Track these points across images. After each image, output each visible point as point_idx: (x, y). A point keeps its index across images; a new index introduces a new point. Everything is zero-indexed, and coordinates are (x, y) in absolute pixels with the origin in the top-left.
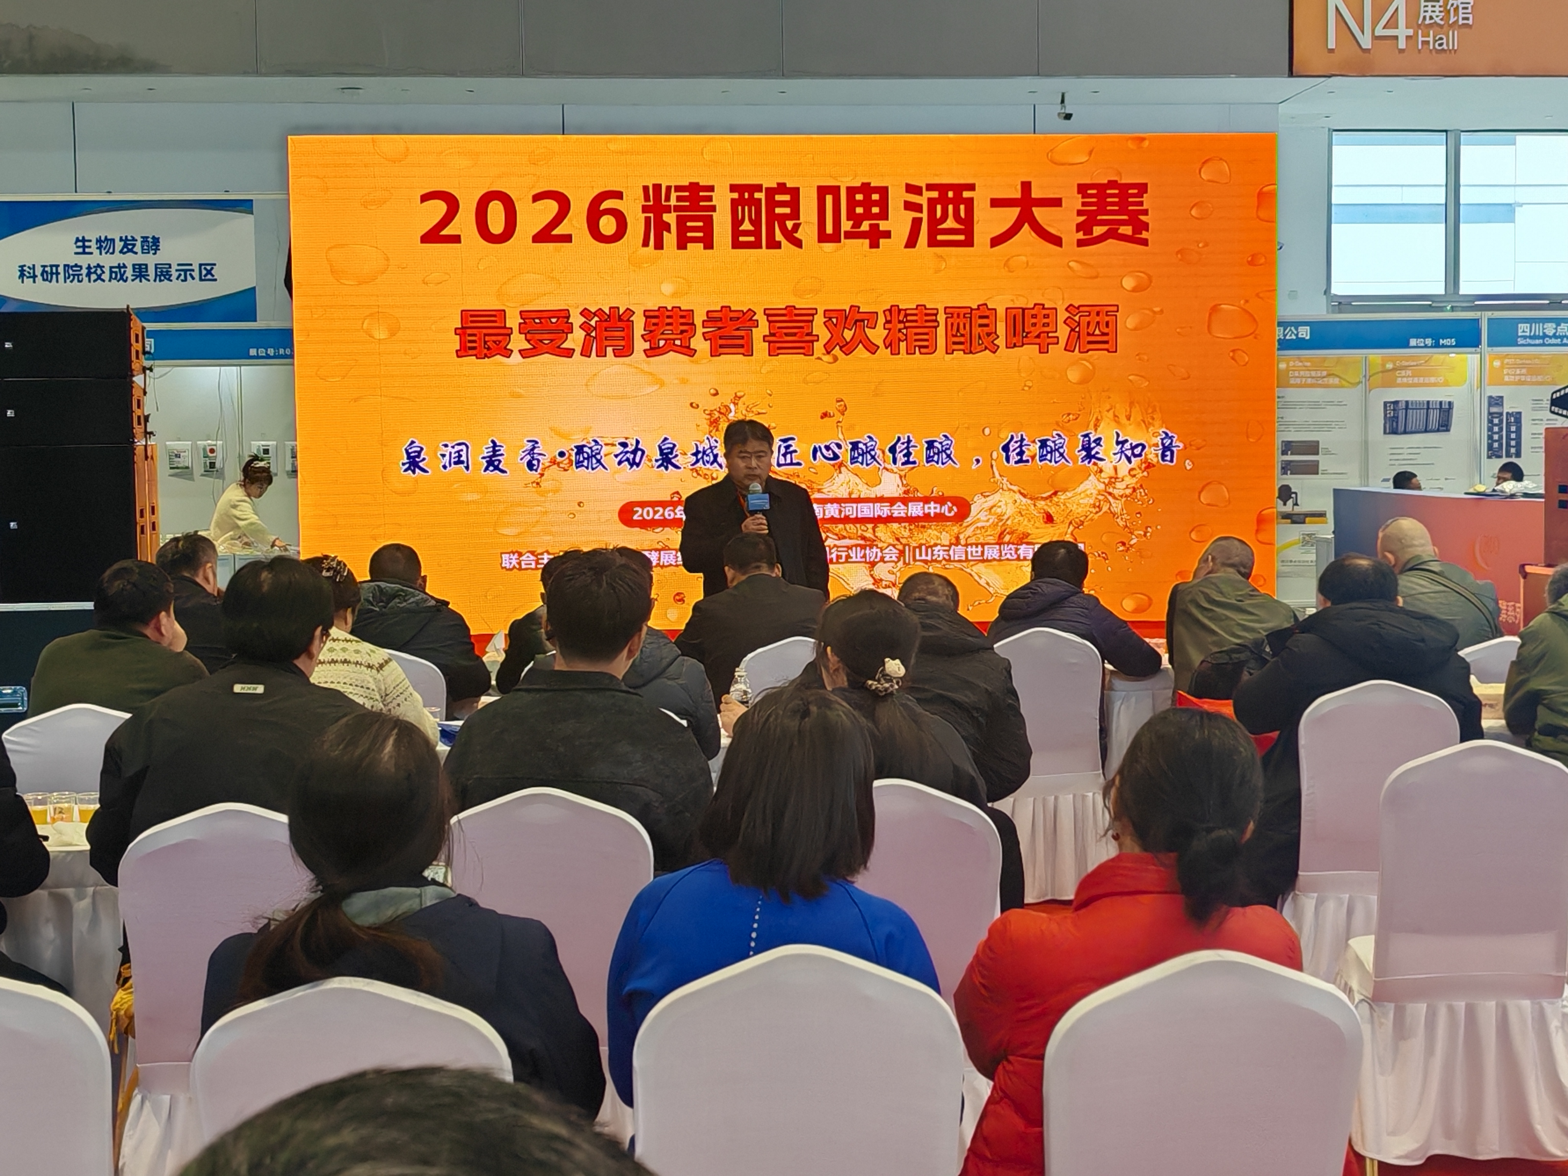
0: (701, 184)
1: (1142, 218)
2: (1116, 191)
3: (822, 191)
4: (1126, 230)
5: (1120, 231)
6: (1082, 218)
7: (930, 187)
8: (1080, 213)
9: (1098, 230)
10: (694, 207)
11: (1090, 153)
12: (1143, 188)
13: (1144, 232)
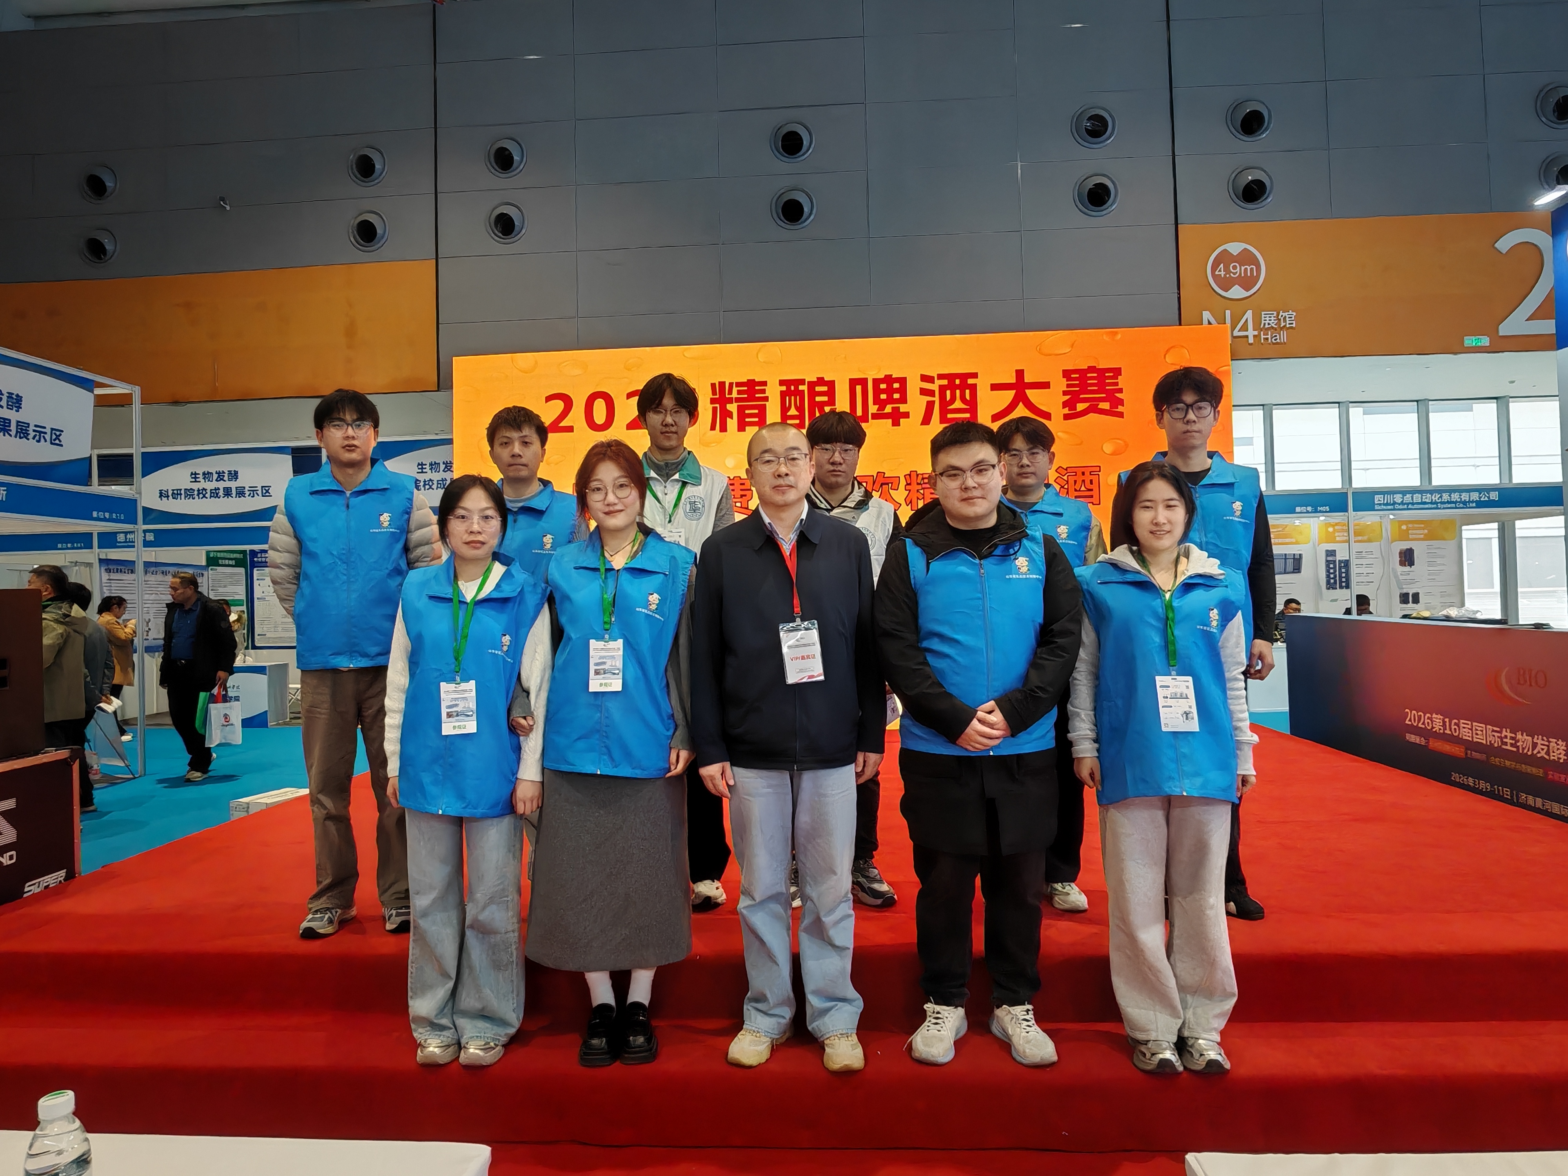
0: (757, 380)
1: (1117, 395)
2: (1095, 375)
3: (853, 383)
4: (1105, 406)
5: (1099, 407)
6: (1067, 397)
7: (941, 377)
8: (1065, 393)
9: (1081, 407)
10: (751, 398)
11: (1072, 346)
12: (1117, 372)
13: (1119, 407)
